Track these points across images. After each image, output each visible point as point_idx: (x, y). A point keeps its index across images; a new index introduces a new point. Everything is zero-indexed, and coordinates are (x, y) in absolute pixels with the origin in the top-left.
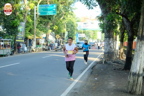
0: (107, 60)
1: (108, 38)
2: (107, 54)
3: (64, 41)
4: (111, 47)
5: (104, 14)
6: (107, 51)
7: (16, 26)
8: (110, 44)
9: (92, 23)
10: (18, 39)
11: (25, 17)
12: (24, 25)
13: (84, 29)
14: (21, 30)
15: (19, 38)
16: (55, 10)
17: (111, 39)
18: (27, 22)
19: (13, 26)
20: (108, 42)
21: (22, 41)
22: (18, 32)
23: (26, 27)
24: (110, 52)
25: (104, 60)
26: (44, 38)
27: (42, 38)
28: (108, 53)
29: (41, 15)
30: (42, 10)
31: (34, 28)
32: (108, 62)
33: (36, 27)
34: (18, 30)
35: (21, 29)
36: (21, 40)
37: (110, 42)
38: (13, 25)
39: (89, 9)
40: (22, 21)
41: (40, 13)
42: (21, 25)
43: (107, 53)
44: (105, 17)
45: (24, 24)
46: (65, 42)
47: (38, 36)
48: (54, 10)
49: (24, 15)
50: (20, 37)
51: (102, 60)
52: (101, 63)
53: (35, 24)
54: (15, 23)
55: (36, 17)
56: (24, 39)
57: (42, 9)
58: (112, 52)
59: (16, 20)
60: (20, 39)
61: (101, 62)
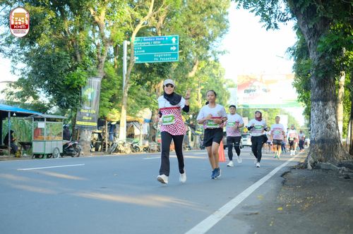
0: (320, 161)
1: (323, 100)
2: (320, 144)
3: (196, 132)
4: (329, 126)
5: (309, 39)
6: (319, 137)
7: (78, 86)
8: (327, 118)
9: (266, 91)
10: (82, 120)
11: (100, 65)
12: (97, 84)
13: (244, 106)
14: (89, 98)
15: (85, 118)
16: (176, 50)
17: (330, 104)
18: (104, 77)
19: (70, 85)
20: (323, 111)
21: (90, 124)
22: (82, 100)
23: (103, 90)
24: (326, 138)
25: (311, 159)
26: (145, 121)
27: (143, 120)
28: (322, 141)
29: (140, 62)
30: (142, 50)
31: (122, 95)
32: (323, 165)
33: (129, 93)
34: (83, 96)
35: (90, 95)
36: (88, 121)
37: (328, 111)
38: (72, 84)
39: (267, 29)
40: (92, 74)
41: (137, 58)
42: (90, 86)
43: (318, 141)
44: (311, 46)
45: (96, 81)
46: (198, 134)
47: (131, 115)
48: (172, 51)
49: (98, 59)
50: (88, 115)
51: (306, 161)
52: (302, 168)
53: (124, 84)
54: (75, 79)
55: (128, 66)
56: (96, 121)
57: (143, 48)
58: (332, 137)
59: (78, 70)
60: (87, 118)
61: (302, 166)
